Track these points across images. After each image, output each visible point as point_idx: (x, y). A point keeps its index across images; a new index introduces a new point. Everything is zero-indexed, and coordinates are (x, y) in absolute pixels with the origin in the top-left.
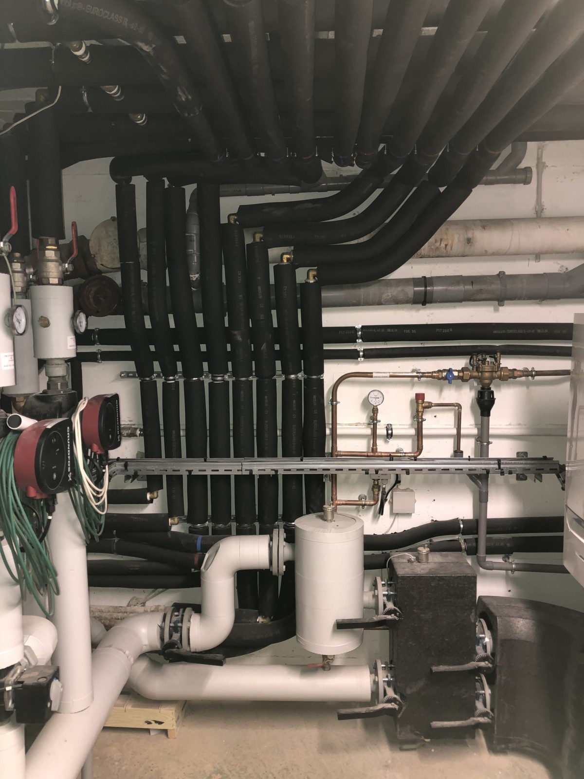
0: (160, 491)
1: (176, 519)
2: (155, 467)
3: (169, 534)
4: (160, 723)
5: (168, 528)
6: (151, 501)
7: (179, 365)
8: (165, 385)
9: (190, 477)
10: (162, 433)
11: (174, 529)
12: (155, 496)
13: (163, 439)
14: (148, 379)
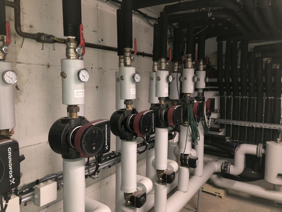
0: (224, 129)
1: (228, 138)
2: (223, 121)
3: (226, 142)
4: (219, 194)
5: (225, 140)
6: (221, 131)
7: (232, 93)
8: (227, 98)
9: (233, 125)
10: (225, 112)
11: (227, 140)
12: (222, 130)
13: (225, 114)
14: (222, 96)
